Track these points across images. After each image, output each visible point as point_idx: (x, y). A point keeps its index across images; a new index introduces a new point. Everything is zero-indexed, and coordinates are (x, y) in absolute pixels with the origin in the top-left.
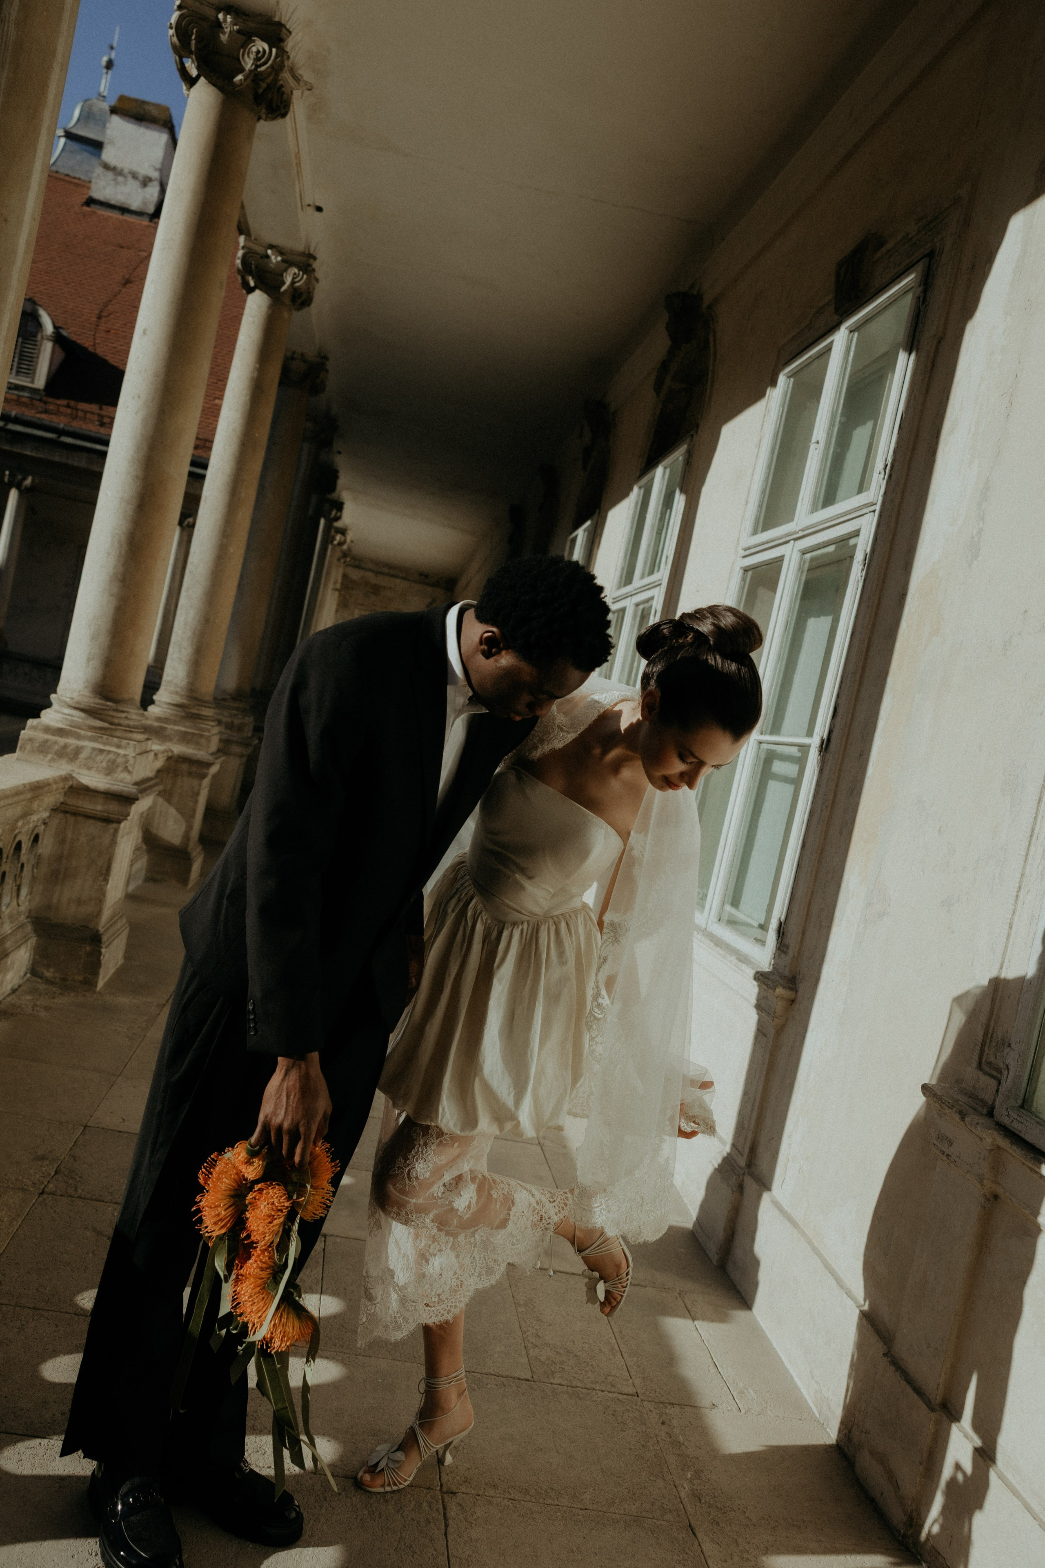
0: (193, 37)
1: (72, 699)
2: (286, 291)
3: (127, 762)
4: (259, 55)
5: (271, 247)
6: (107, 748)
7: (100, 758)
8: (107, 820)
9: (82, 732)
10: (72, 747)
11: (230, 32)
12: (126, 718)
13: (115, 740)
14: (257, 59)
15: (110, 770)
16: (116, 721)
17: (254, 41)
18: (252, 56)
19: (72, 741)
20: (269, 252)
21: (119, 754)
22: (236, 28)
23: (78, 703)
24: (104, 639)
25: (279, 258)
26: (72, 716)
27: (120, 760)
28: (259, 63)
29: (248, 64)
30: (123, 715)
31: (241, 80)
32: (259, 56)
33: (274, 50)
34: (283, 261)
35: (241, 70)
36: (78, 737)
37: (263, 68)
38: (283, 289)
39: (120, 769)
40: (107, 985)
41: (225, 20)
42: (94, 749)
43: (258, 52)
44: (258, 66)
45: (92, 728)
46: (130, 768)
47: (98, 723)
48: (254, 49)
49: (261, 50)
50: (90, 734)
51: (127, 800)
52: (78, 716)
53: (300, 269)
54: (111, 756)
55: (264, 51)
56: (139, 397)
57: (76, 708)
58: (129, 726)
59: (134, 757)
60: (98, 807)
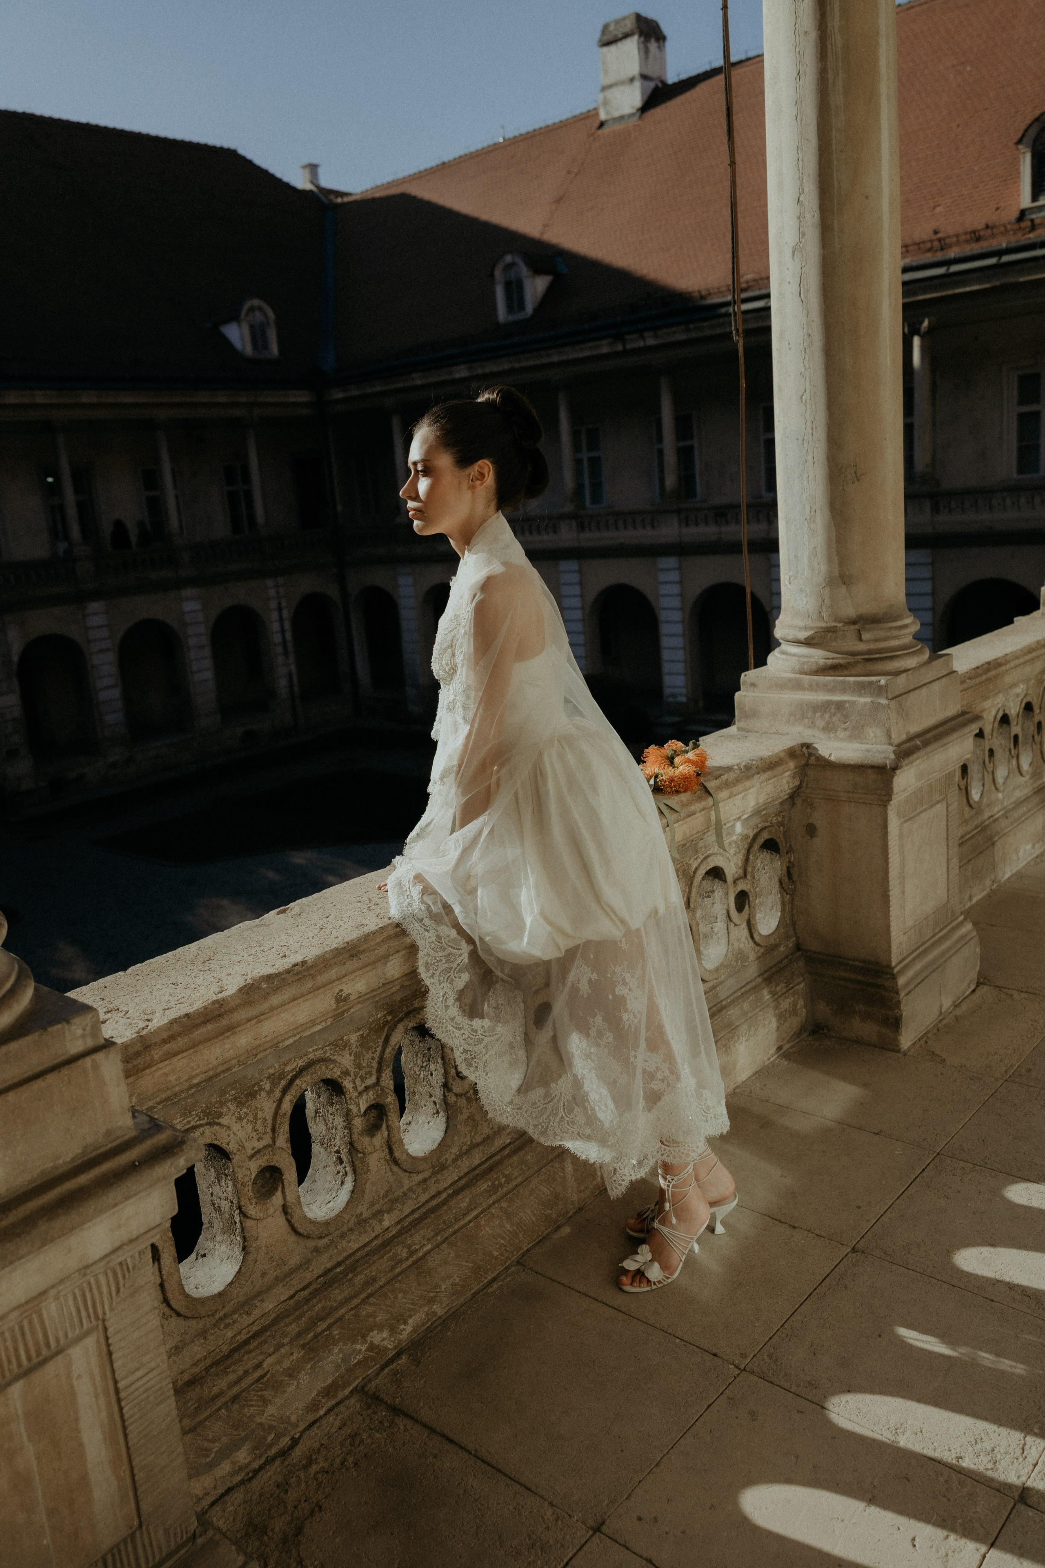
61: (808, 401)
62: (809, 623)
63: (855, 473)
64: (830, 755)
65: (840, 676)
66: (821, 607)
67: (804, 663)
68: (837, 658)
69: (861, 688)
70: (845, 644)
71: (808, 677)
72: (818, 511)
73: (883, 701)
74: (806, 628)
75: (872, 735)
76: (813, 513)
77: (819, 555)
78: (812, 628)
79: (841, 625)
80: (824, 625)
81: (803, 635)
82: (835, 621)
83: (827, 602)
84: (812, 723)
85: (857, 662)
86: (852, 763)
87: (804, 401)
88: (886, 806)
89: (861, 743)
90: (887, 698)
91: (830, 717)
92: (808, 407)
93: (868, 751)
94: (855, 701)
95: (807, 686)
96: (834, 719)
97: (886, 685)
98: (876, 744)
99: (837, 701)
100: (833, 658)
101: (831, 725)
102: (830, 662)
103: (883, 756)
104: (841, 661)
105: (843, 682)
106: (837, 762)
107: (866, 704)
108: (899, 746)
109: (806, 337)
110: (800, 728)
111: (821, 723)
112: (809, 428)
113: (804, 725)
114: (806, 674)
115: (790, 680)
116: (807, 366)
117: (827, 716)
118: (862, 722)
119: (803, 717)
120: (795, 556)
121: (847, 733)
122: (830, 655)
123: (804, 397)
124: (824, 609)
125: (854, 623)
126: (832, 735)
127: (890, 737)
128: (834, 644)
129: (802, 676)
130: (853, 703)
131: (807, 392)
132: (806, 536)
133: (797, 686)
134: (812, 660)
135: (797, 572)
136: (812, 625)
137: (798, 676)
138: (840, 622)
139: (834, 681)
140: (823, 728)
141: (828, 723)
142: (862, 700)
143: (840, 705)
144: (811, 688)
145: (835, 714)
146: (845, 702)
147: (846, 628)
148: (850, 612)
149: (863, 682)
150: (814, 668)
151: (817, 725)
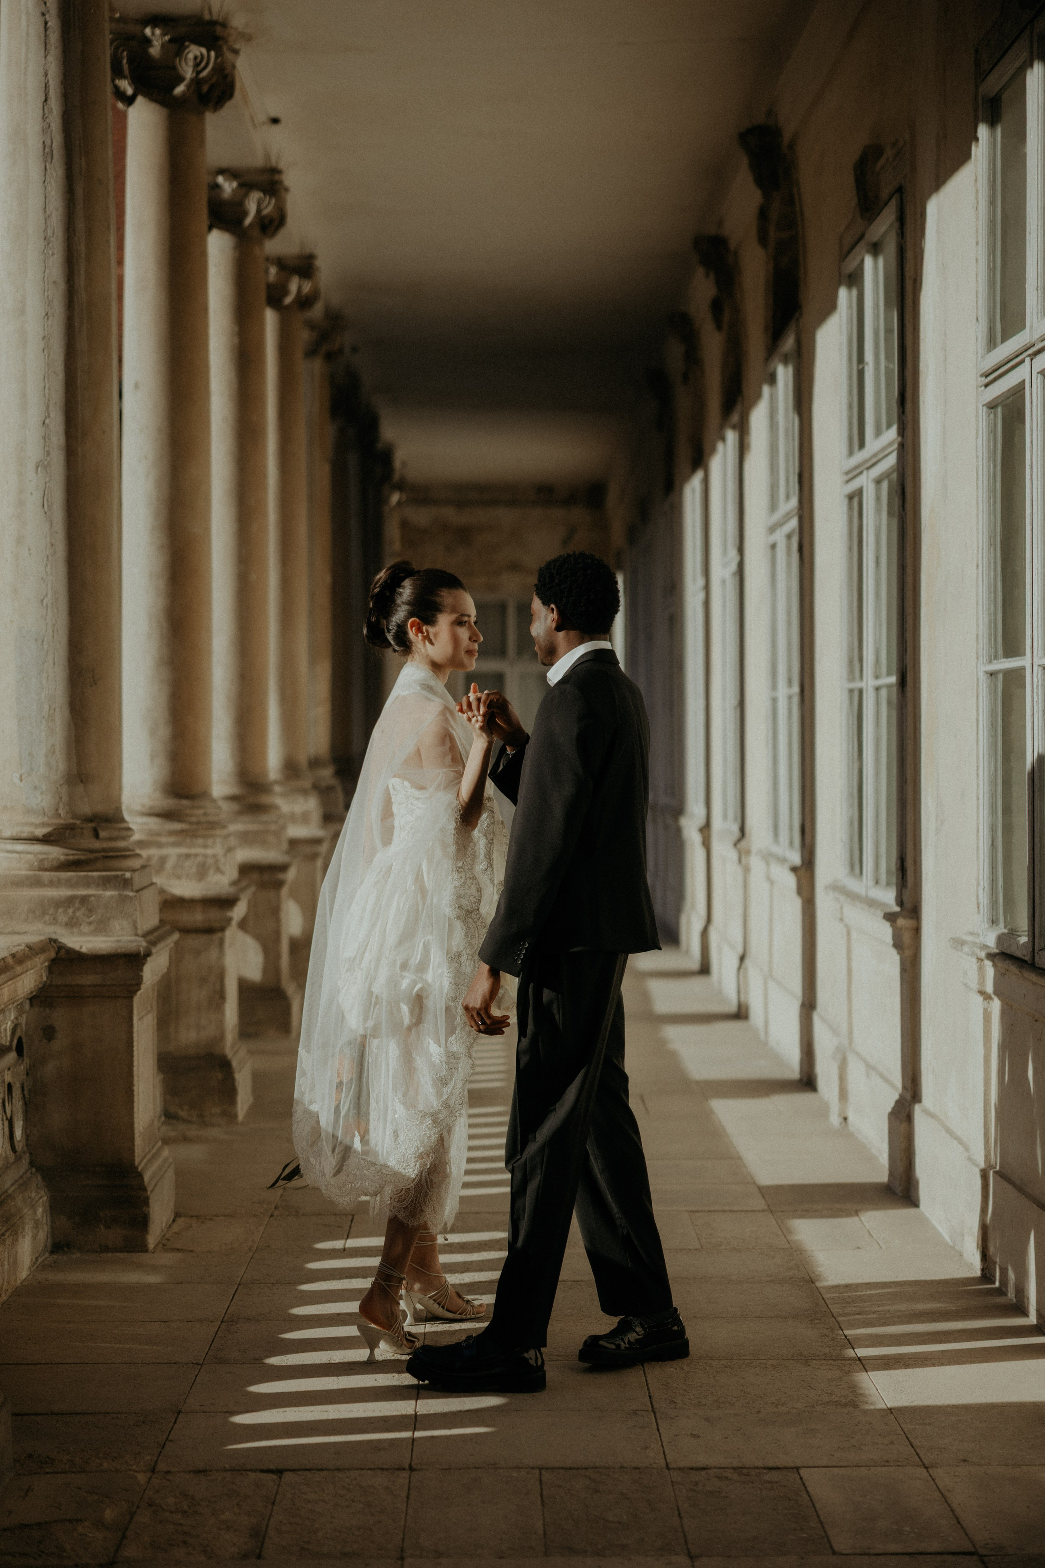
0: (125, 61)
1: (143, 806)
2: (251, 225)
3: (217, 861)
4: (198, 60)
5: (222, 171)
6: (193, 851)
7: (187, 864)
8: (209, 931)
9: (164, 840)
10: (156, 858)
11: (163, 46)
12: (205, 814)
13: (200, 841)
14: (197, 65)
15: (202, 873)
16: (194, 819)
17: (187, 47)
18: (191, 63)
19: (154, 852)
20: (220, 179)
21: (205, 856)
22: (167, 38)
23: (152, 808)
24: (164, 732)
25: (235, 184)
26: (145, 824)
27: (210, 861)
28: (200, 68)
29: (188, 72)
30: (200, 812)
31: (184, 91)
32: (197, 62)
33: (213, 54)
34: (241, 185)
35: (181, 79)
36: (160, 845)
37: (204, 74)
38: (248, 221)
39: (211, 872)
40: (248, 1115)
41: (153, 34)
42: (179, 856)
43: (196, 58)
44: (198, 73)
45: (171, 833)
46: (222, 868)
47: (177, 826)
48: (191, 56)
49: (198, 53)
50: (172, 839)
51: (226, 903)
52: (154, 823)
53: (265, 192)
54: (200, 859)
55: (202, 55)
56: (146, 458)
57: (150, 815)
58: (208, 822)
59: (225, 855)
60: (198, 917)
61: (49, 605)
62: (46, 819)
63: (93, 677)
64: (81, 947)
65: (84, 871)
66: (59, 804)
67: (44, 859)
68: (78, 854)
69: (106, 883)
70: (82, 841)
71: (48, 873)
72: (57, 710)
73: (131, 894)
74: (44, 825)
75: (118, 927)
76: (52, 711)
77: (58, 752)
78: (49, 825)
79: (78, 822)
80: (62, 822)
81: (40, 832)
82: (73, 818)
83: (65, 798)
84: (54, 919)
85: (97, 859)
86: (104, 952)
87: (45, 605)
88: (132, 997)
89: (107, 936)
90: (132, 891)
91: (74, 912)
92: (49, 610)
93: (119, 941)
94: (101, 894)
95: (46, 882)
96: (78, 914)
97: (131, 879)
98: (122, 935)
99: (81, 895)
100: (72, 855)
101: (75, 920)
102: (71, 857)
103: (135, 944)
104: (83, 857)
105: (85, 876)
106: (90, 953)
107: (112, 896)
108: (145, 935)
109: (49, 545)
110: (38, 926)
111: (63, 918)
112: (50, 630)
113: (45, 923)
114: (46, 870)
115: (27, 877)
116: (49, 573)
117: (70, 911)
118: (108, 915)
119: (44, 913)
120: (30, 754)
121: (92, 927)
122: (66, 851)
123: (45, 601)
124: (61, 806)
125: (89, 819)
126: (76, 931)
127: (136, 928)
128: (73, 841)
129: (41, 873)
130: (100, 896)
131: (49, 596)
132: (43, 734)
133: (37, 883)
134: (51, 857)
135: (32, 769)
136: (50, 822)
137: (37, 873)
138: (78, 819)
139: (78, 876)
140: (66, 924)
141: (72, 918)
142: (109, 893)
143: (84, 899)
144: (52, 884)
145: (79, 909)
146: (90, 896)
147: (85, 826)
148: (86, 809)
149: (107, 876)
150: (55, 864)
151: (60, 920)
